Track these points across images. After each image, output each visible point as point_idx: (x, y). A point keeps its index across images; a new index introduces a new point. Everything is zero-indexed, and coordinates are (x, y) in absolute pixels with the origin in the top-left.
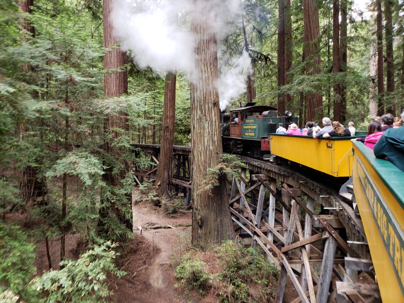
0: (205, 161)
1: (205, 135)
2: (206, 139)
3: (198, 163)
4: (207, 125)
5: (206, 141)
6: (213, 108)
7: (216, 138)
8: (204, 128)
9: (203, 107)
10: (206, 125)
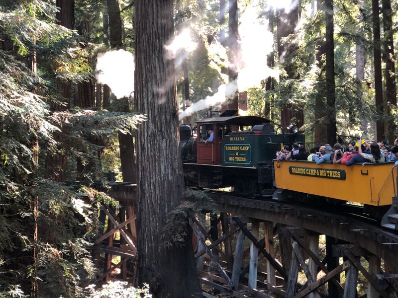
0: (162, 198)
1: (162, 159)
2: (162, 165)
3: (151, 200)
4: (165, 144)
5: (163, 168)
6: (172, 121)
7: (177, 164)
8: (159, 149)
9: (157, 119)
10: (163, 145)
